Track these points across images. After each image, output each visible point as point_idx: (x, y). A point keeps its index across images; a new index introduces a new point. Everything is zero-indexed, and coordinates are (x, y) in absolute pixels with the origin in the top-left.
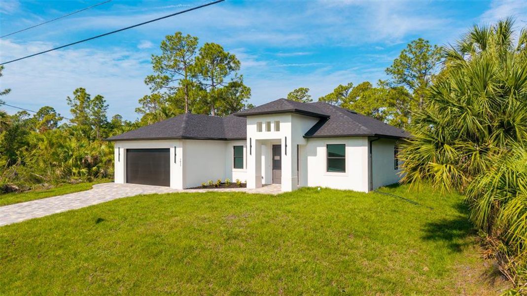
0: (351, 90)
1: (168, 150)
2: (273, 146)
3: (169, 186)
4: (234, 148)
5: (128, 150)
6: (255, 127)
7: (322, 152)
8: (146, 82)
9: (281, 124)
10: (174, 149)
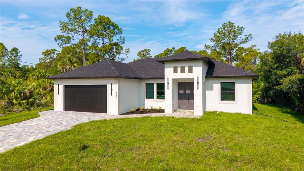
0: (173, 51)
1: (105, 86)
2: (178, 83)
3: (106, 113)
4: (146, 85)
5: (66, 86)
6: (172, 70)
7: (217, 87)
8: (55, 39)
9: (193, 68)
10: (111, 85)
